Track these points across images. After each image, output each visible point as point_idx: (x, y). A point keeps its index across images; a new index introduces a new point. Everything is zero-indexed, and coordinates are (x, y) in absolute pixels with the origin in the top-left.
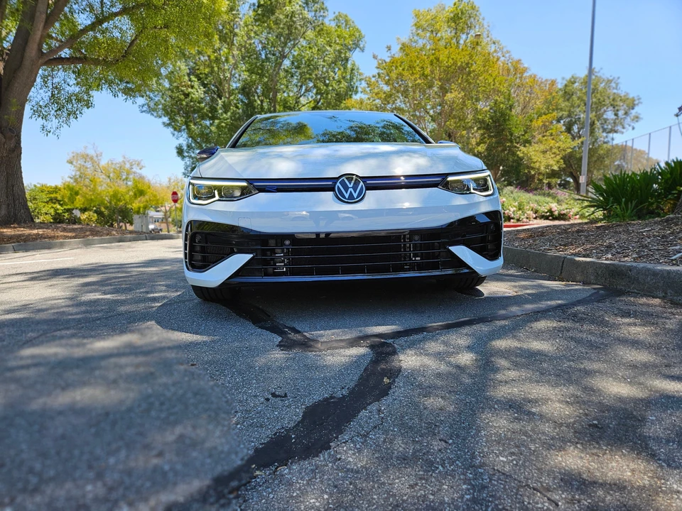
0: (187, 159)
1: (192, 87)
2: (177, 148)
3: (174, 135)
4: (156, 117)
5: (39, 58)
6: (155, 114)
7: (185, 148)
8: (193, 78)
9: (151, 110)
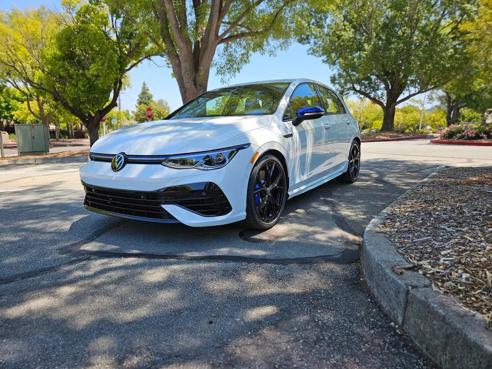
0: (337, 85)
1: (345, 30)
2: (331, 77)
3: (330, 67)
4: (317, 57)
5: (216, 40)
6: (317, 55)
7: (337, 77)
8: (346, 23)
9: (314, 52)
